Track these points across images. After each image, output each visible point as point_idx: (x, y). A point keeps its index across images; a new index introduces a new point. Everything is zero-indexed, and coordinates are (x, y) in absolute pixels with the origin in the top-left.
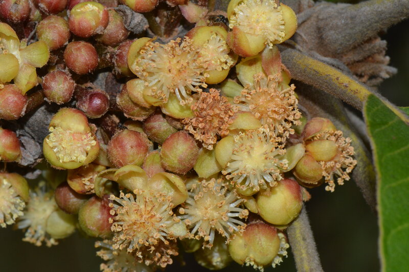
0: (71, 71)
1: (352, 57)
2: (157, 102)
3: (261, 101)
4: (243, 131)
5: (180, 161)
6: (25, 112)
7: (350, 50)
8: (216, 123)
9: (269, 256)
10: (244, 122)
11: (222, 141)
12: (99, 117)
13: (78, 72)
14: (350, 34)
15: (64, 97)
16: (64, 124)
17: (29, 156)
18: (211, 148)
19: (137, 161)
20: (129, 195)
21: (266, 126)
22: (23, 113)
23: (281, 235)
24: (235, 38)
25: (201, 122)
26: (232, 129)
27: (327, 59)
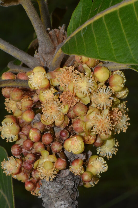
0: (52, 142)
1: (56, 42)
2: (62, 117)
3: (65, 81)
4: (74, 88)
5: (82, 111)
6: (64, 159)
7: (54, 43)
8: (70, 98)
9: (120, 79)
10: (71, 88)
11: (77, 95)
12: (68, 133)
13: (52, 141)
14: (47, 44)
15: (60, 146)
16: (68, 147)
17: (82, 156)
18: (79, 100)
19: (82, 124)
20: (93, 128)
21: (73, 80)
22: (64, 160)
23: (114, 73)
24: (42, 89)
25: (69, 103)
26: (73, 92)
27: (56, 51)
